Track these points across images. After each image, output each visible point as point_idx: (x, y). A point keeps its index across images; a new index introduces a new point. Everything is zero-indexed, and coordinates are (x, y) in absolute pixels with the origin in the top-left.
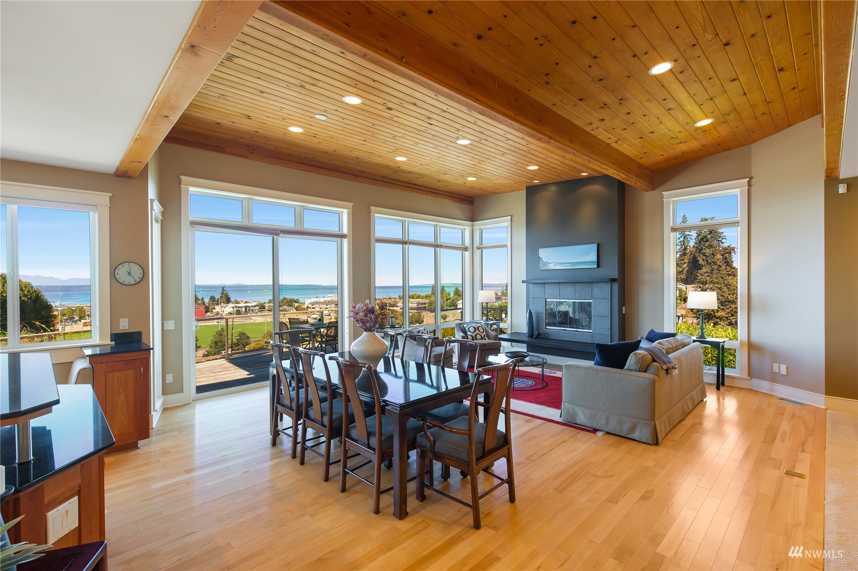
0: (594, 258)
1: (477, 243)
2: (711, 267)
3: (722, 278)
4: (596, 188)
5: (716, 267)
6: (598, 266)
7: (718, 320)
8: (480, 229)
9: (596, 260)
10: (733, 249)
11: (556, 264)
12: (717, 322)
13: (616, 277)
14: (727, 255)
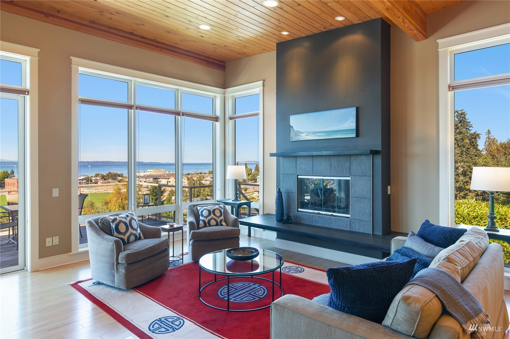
0: (352, 125)
1: (229, 113)
2: (461, 149)
3: (471, 158)
4: (357, 38)
5: (465, 149)
6: (358, 135)
7: (468, 192)
8: (233, 97)
9: (355, 127)
10: (478, 135)
11: (309, 133)
12: (467, 194)
13: (380, 149)
14: (473, 140)
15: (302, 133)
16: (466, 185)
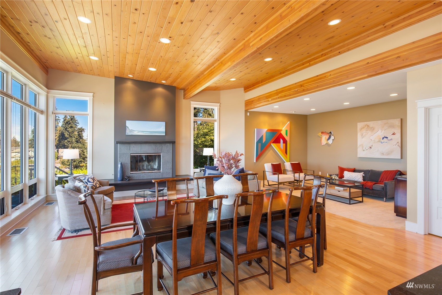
6: (166, 135)
8: (54, 97)
9: (165, 131)
11: (139, 131)
13: (175, 141)
15: (135, 131)
16: (81, 164)
